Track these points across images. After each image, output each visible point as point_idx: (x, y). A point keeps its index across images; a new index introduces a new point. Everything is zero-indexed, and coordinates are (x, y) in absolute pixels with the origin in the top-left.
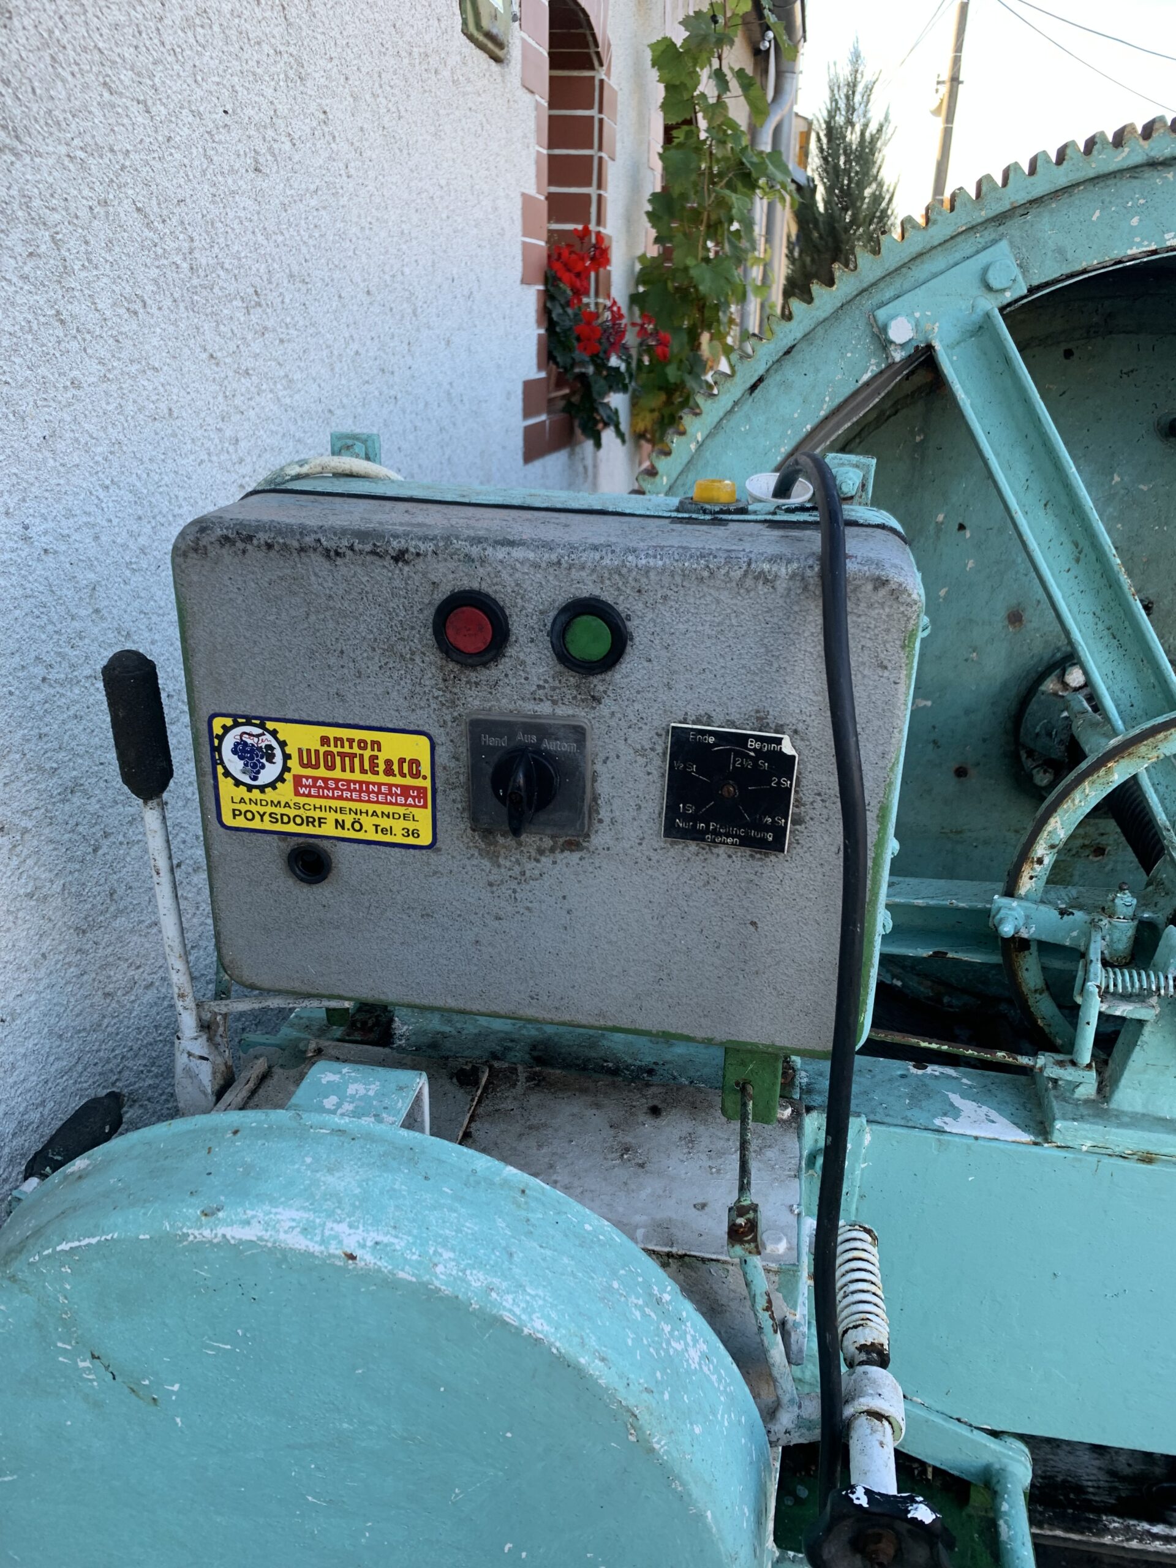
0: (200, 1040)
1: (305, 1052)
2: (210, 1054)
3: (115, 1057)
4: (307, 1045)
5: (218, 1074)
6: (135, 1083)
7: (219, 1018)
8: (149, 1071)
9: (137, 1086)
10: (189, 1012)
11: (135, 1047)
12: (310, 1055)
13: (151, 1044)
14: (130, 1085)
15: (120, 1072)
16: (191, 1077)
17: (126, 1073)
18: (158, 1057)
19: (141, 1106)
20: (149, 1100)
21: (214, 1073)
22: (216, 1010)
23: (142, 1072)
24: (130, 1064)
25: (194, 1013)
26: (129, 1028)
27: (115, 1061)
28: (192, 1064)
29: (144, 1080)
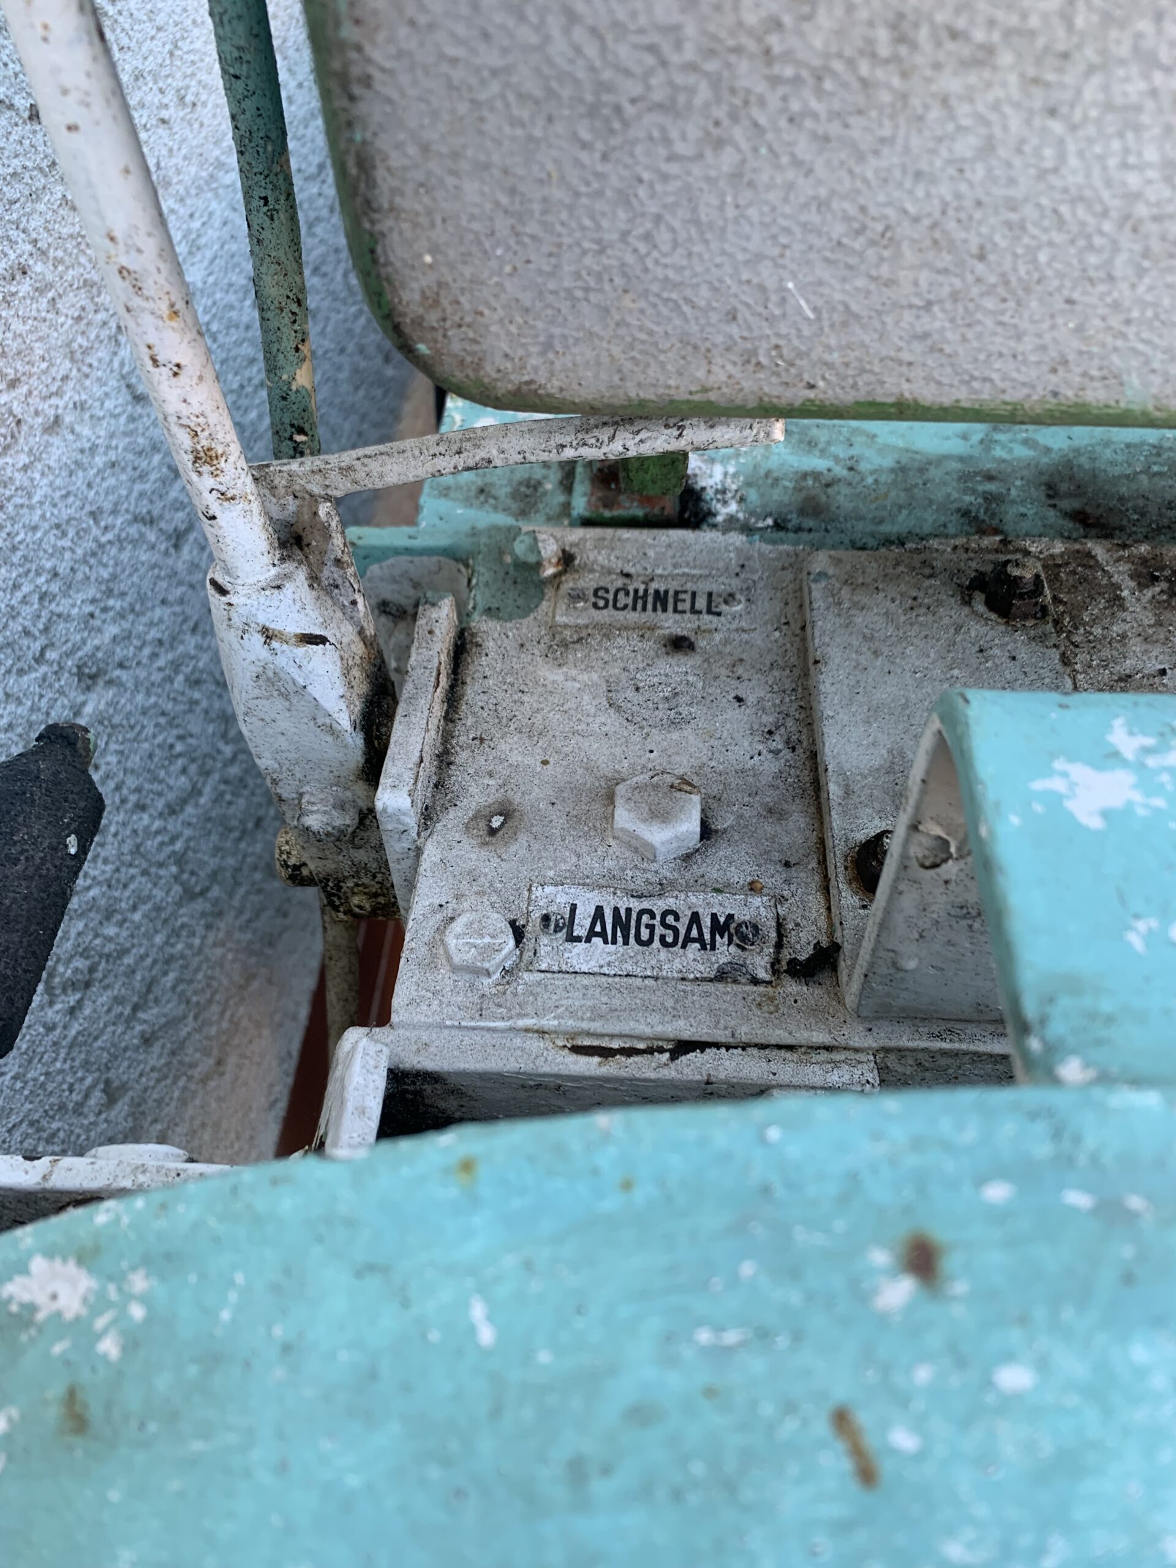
0: (289, 588)
1: (538, 565)
2: (325, 624)
3: (24, 601)
4: (534, 548)
5: (356, 672)
6: (84, 641)
7: (324, 509)
8: (105, 610)
9: (88, 648)
10: (239, 507)
11: (63, 568)
12: (550, 571)
13: (94, 554)
14: (76, 649)
15: (46, 630)
16: (286, 696)
17: (61, 627)
18: (114, 577)
19: (110, 683)
20: (121, 665)
21: (346, 672)
22: (317, 490)
23: (92, 615)
24: (63, 606)
25: (256, 507)
26: (35, 528)
27: (26, 611)
28: (282, 661)
29: (99, 630)
